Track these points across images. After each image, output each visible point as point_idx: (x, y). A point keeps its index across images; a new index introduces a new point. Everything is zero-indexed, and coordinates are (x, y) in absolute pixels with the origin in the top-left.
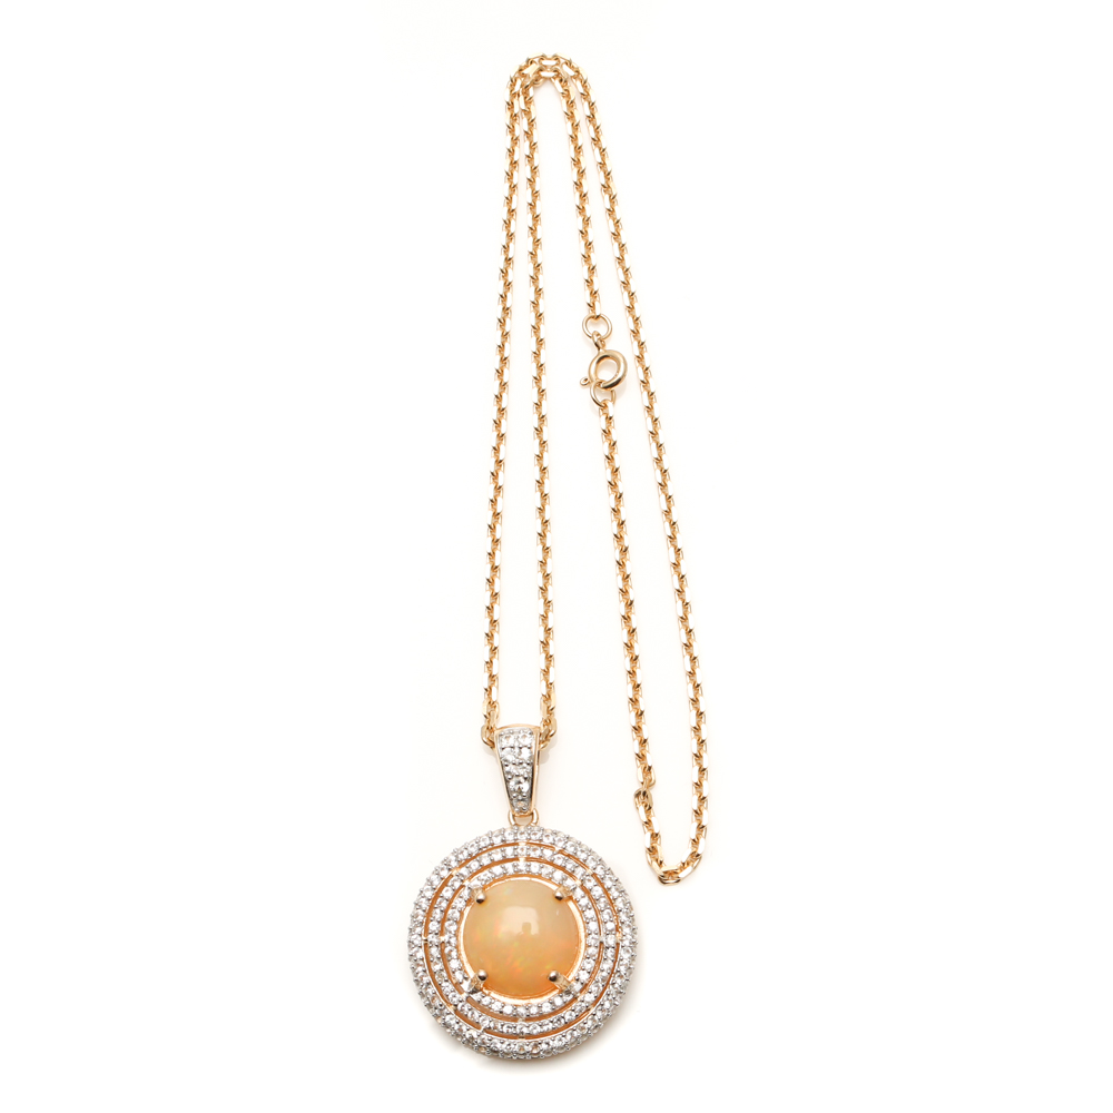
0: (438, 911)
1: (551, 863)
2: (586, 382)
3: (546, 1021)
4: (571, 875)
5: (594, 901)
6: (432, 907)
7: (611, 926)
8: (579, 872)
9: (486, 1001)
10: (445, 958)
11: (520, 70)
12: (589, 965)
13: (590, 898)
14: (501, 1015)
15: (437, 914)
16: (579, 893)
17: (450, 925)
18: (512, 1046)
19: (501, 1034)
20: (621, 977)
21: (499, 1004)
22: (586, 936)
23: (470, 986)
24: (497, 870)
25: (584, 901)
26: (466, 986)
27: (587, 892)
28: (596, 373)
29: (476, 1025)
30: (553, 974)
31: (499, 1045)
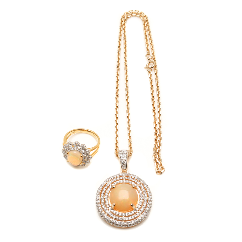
0: (103, 191)
1: (131, 181)
2: (146, 68)
3: (130, 217)
4: (136, 183)
5: (142, 189)
6: (102, 191)
7: (146, 195)
8: (138, 183)
9: (115, 212)
10: (105, 202)
11: (123, 16)
12: (141, 204)
13: (141, 189)
14: (118, 216)
15: (103, 192)
16: (138, 187)
17: (106, 194)
18: (121, 223)
19: (118, 220)
20: (148, 207)
21: (118, 213)
22: (140, 197)
23: (111, 208)
24: (118, 182)
25: (139, 189)
26: (110, 208)
27: (140, 187)
28: (148, 65)
29: (112, 218)
30: (132, 204)
31: (117, 223)
